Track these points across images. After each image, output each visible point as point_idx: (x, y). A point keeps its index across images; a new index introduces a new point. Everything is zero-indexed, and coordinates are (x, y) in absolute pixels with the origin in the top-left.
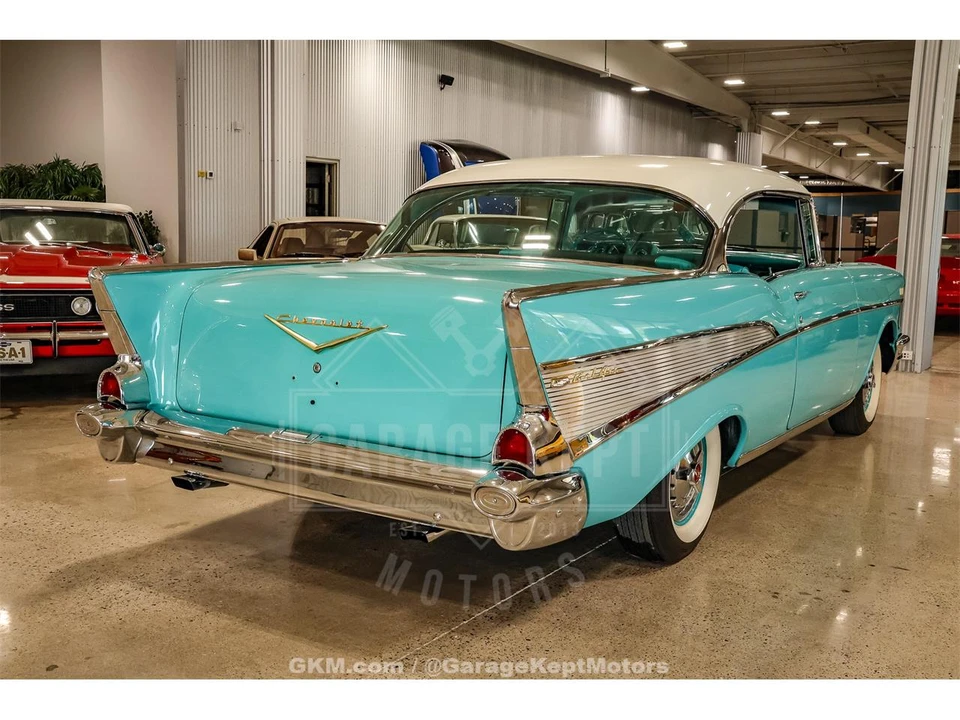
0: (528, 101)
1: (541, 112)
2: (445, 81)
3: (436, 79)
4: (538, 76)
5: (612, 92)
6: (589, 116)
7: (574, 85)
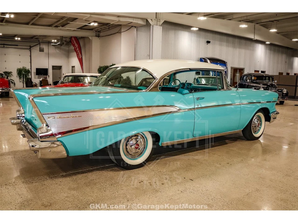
0: (234, 47)
1: (238, 50)
2: (208, 42)
3: (206, 42)
4: (237, 40)
5: (261, 44)
6: (253, 50)
7: (248, 42)
